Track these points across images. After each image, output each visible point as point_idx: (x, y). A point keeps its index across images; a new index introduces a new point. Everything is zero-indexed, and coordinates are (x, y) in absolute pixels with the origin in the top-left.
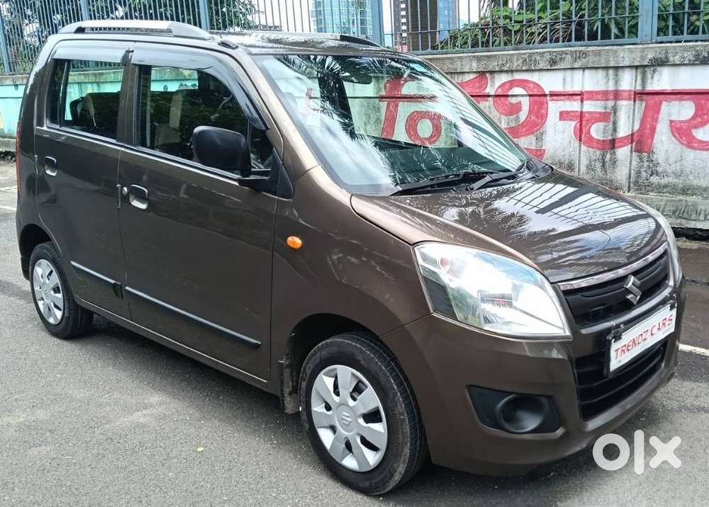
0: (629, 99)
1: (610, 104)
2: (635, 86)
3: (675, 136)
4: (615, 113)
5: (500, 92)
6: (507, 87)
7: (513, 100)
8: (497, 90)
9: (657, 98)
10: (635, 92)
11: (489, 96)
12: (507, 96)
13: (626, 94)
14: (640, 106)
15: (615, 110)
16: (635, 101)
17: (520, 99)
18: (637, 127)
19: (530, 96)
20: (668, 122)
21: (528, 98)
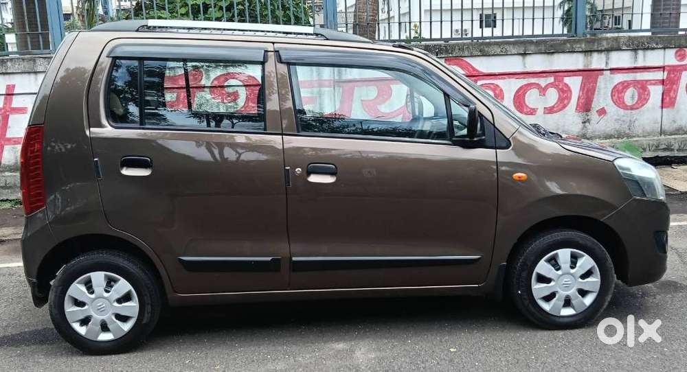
0: (330, 86)
1: (316, 90)
2: (334, 77)
3: (365, 110)
4: (320, 97)
5: (216, 83)
6: (222, 79)
7: (230, 90)
8: (212, 82)
9: (351, 84)
10: (334, 81)
11: (204, 87)
12: (222, 87)
13: (327, 83)
14: (339, 91)
15: (320, 94)
16: (334, 88)
17: (236, 88)
18: (337, 107)
19: (245, 86)
20: (360, 101)
21: (244, 88)
